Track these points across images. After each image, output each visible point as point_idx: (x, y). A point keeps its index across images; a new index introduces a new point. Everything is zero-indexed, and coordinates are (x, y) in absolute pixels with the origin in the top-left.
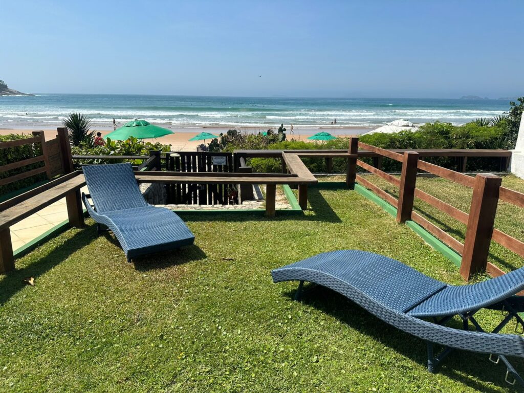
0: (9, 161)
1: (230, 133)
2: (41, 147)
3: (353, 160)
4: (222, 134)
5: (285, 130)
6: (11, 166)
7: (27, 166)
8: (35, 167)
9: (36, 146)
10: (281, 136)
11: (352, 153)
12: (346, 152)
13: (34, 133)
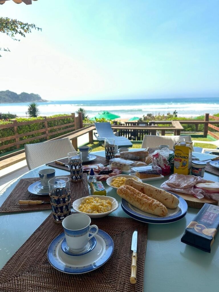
0: (65, 124)
1: (148, 115)
2: (74, 119)
3: (206, 124)
4: (144, 116)
5: (177, 113)
6: (65, 125)
7: (70, 126)
8: (72, 127)
9: (72, 119)
10: (174, 116)
11: (206, 120)
12: (204, 120)
13: (72, 114)
